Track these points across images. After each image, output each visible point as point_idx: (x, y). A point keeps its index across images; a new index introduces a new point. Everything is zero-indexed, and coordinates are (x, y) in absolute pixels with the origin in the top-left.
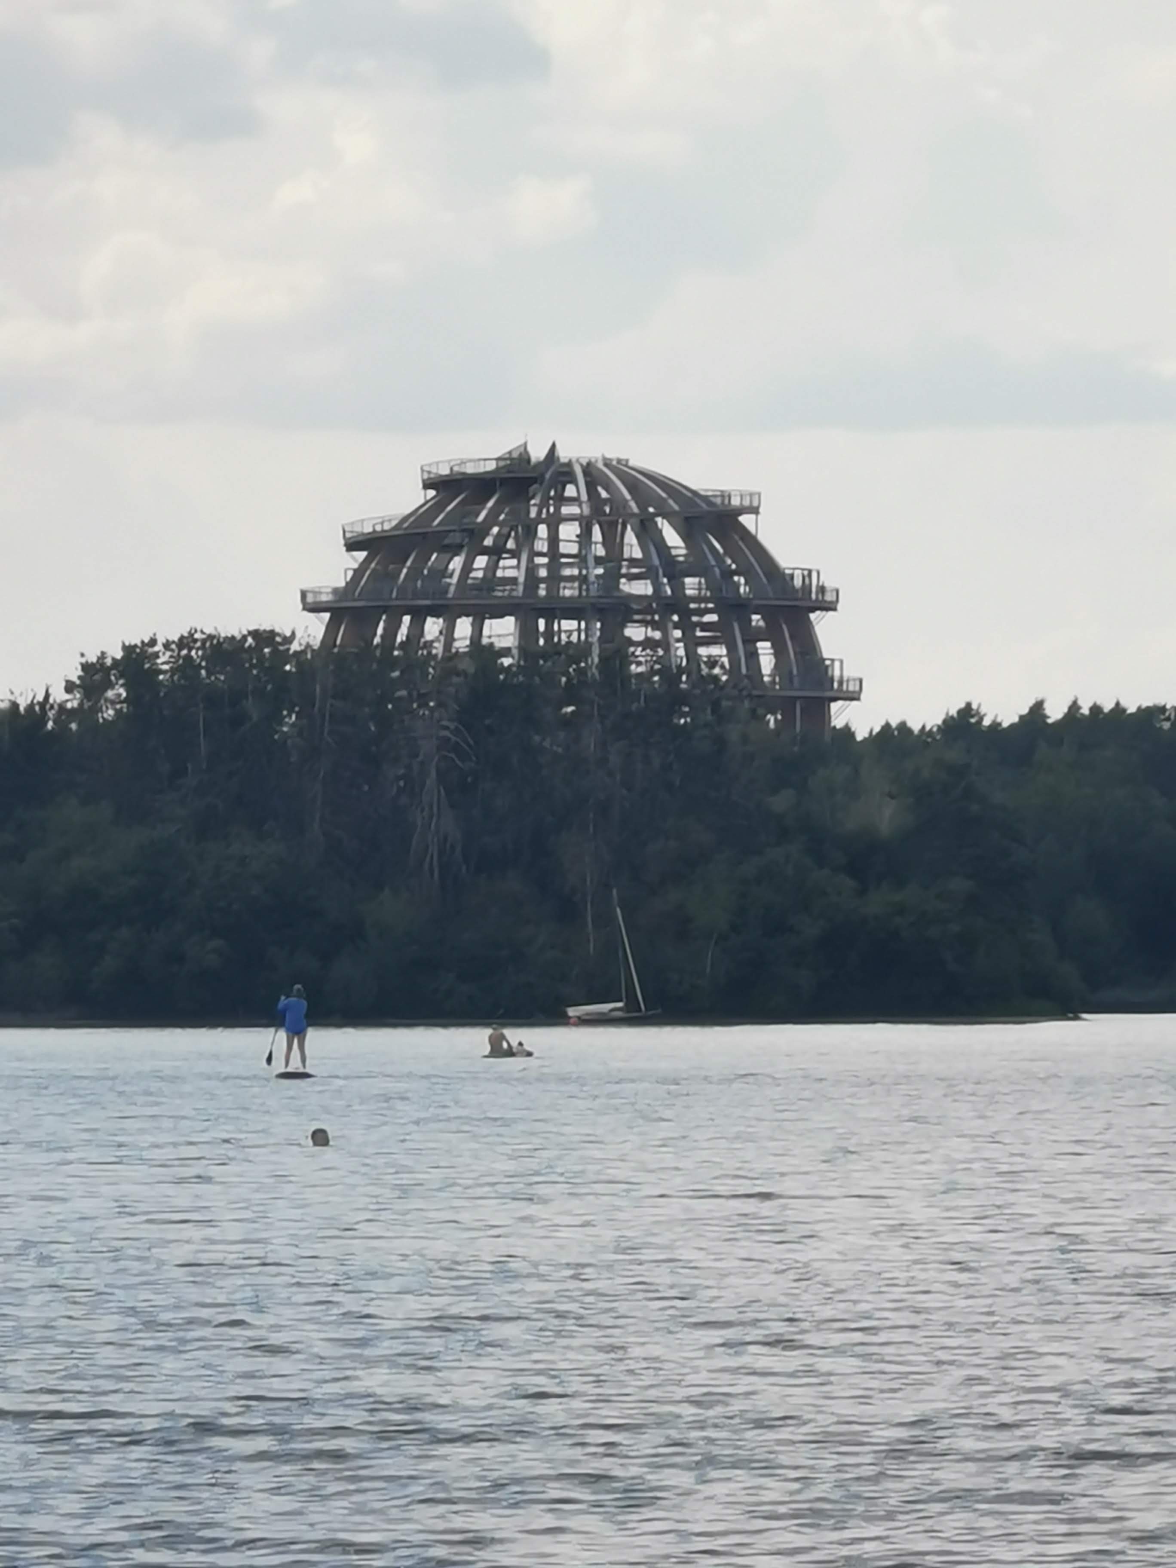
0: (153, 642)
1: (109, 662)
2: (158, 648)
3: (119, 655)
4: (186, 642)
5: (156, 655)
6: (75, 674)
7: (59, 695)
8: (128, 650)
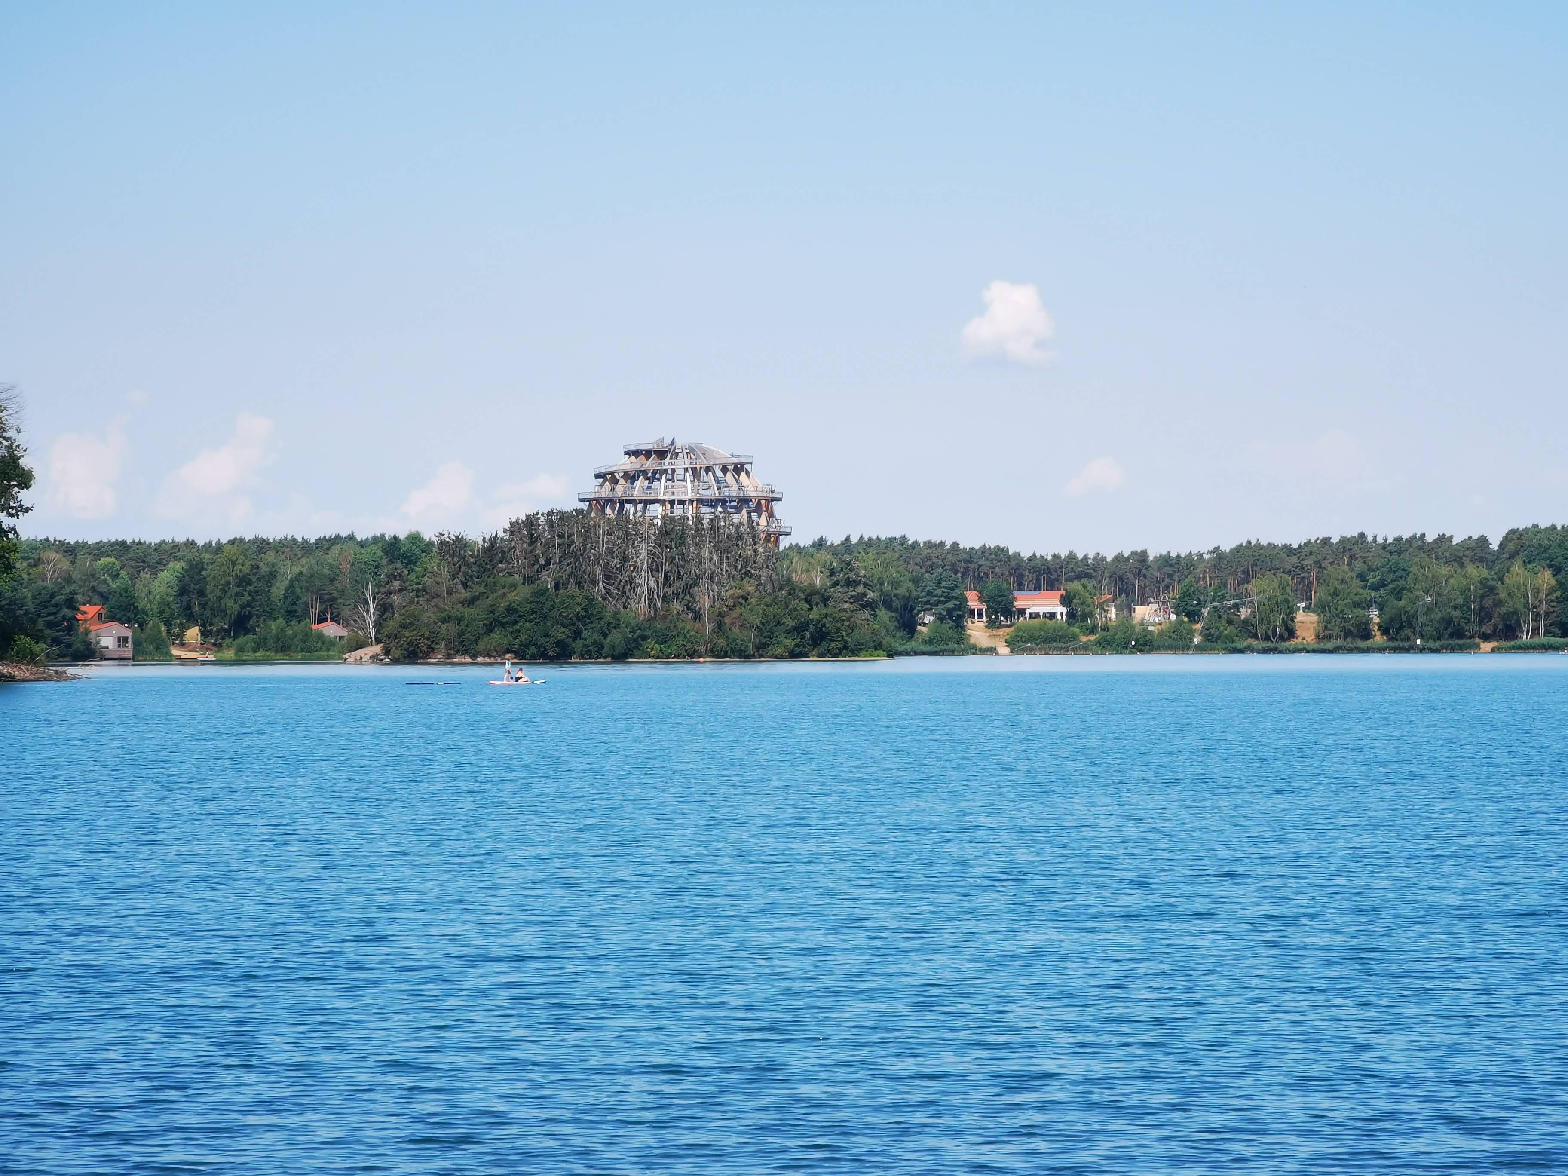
0: (538, 514)
1: (520, 521)
2: (539, 516)
3: (524, 519)
4: (550, 514)
5: (539, 518)
6: (507, 526)
7: (501, 534)
8: (528, 517)
